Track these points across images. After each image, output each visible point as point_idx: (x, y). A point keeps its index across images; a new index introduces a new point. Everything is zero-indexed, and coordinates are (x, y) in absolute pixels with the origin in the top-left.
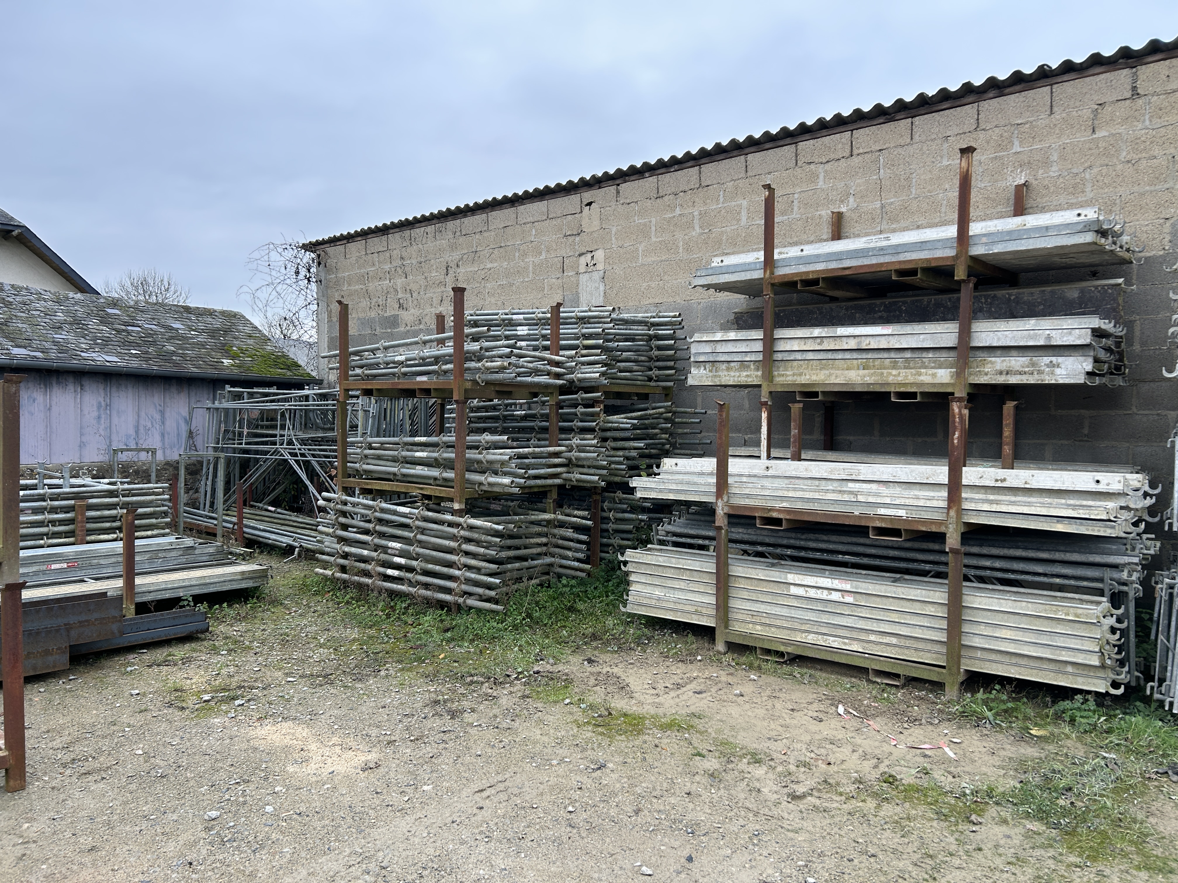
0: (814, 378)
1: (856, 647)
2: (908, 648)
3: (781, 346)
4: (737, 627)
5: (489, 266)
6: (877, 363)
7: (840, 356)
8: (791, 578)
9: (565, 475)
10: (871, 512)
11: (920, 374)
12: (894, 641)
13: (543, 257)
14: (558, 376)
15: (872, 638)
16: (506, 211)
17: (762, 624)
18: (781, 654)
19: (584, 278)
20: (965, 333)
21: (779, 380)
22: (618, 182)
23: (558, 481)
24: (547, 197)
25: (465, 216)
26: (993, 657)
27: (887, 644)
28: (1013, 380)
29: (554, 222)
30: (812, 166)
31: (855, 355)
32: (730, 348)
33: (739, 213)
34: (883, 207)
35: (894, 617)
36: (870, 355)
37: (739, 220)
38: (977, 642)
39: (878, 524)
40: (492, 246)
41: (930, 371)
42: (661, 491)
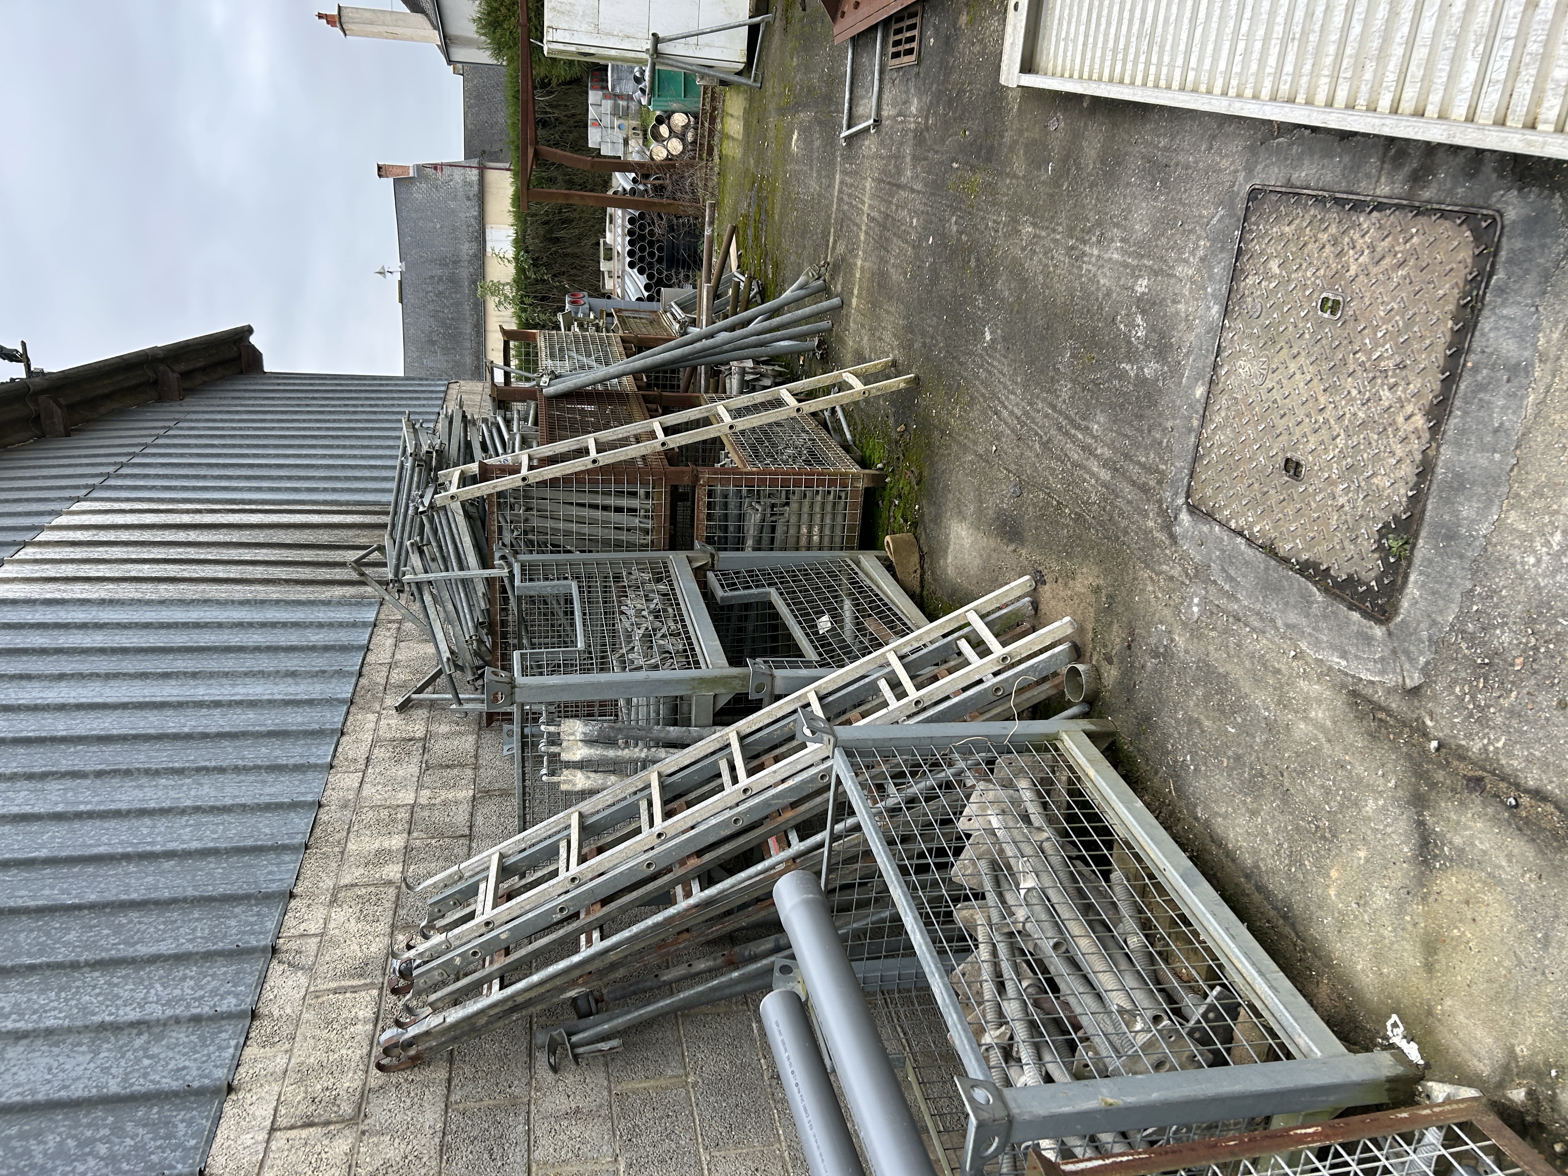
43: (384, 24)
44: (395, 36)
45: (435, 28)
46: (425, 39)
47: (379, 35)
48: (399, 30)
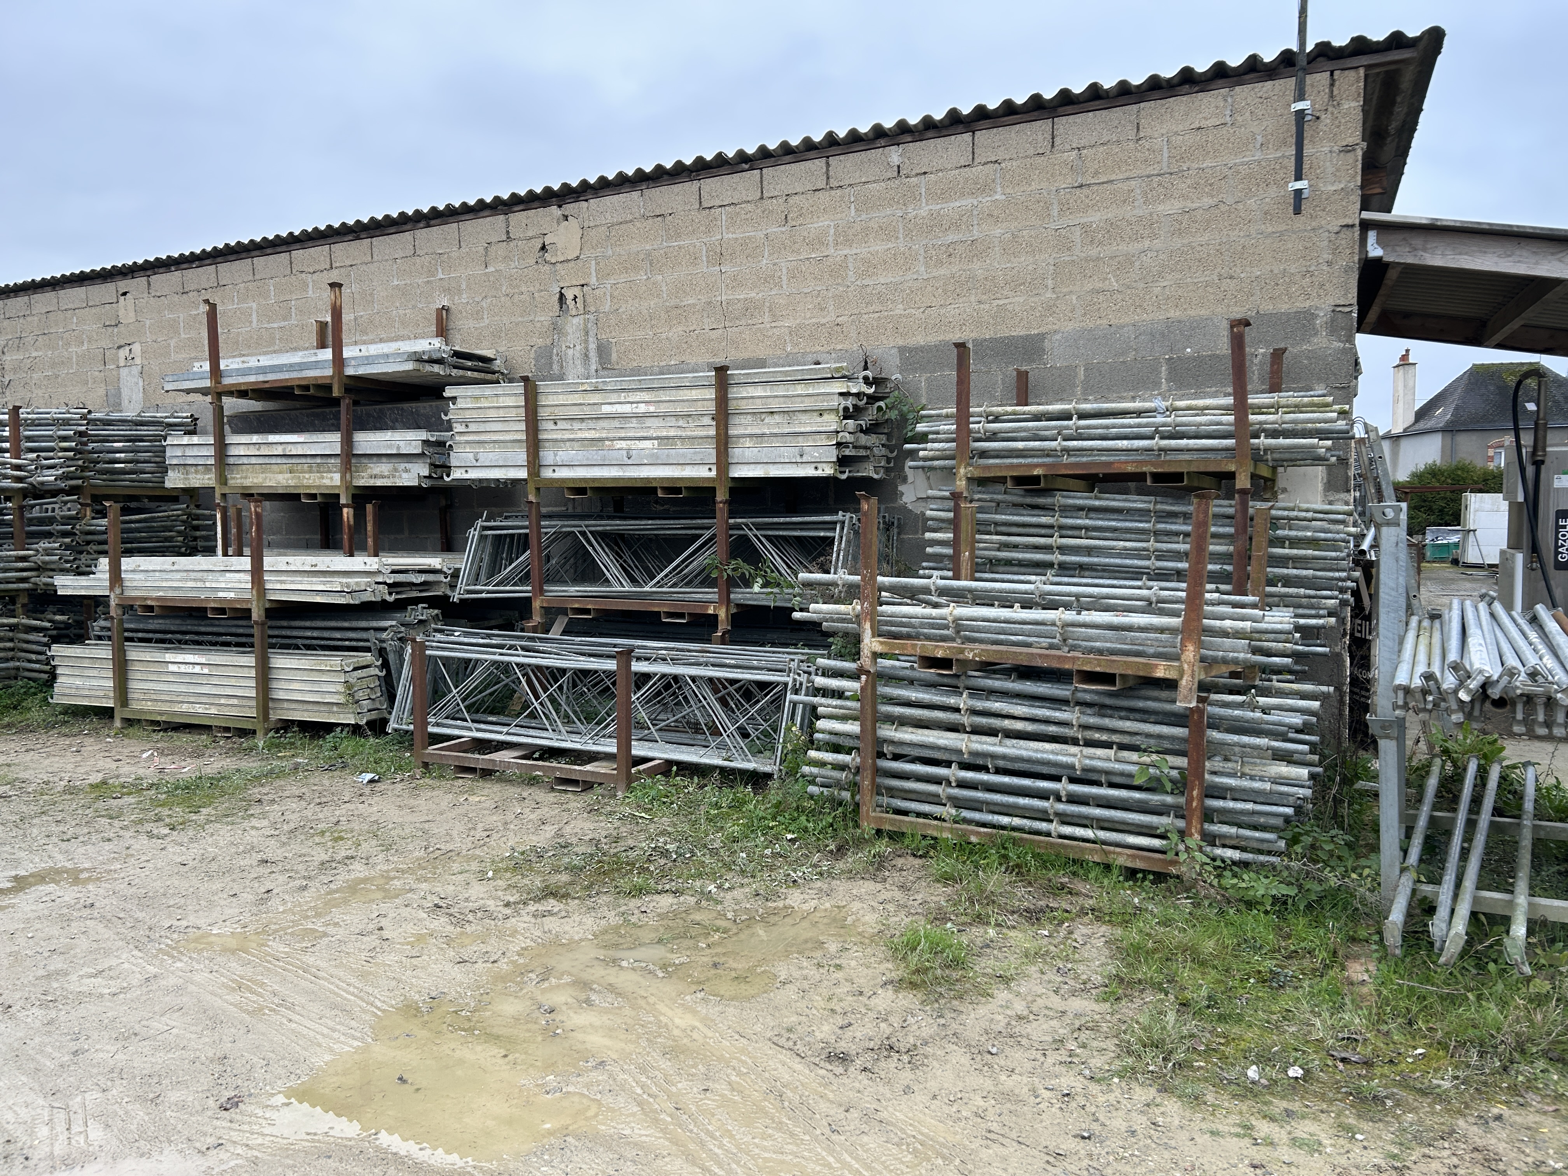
0: (255, 481)
1: (213, 711)
2: (244, 706)
3: (233, 451)
4: (135, 705)
5: (34, 354)
6: (299, 467)
7: (273, 461)
8: (169, 657)
9: (33, 580)
10: (212, 595)
11: (323, 478)
12: (235, 701)
13: (85, 347)
14: (19, 479)
15: (223, 701)
16: (47, 294)
17: (151, 700)
18: (158, 723)
19: (124, 372)
20: (348, 442)
21: (231, 482)
22: (149, 273)
23: (26, 585)
24: (86, 283)
25: (8, 297)
26: (293, 706)
27: (232, 705)
28: (379, 483)
29: (94, 310)
30: (304, 275)
31: (284, 460)
32: (195, 452)
33: (251, 315)
34: (356, 319)
35: (233, 682)
36: (294, 461)
37: (251, 322)
38: (281, 695)
39: (213, 605)
40: (36, 333)
41: (329, 475)
42: (75, 588)
43: (1405, 395)
44: (1396, 401)
45: (1405, 430)
46: (1395, 422)
47: (1395, 390)
48: (1401, 404)
